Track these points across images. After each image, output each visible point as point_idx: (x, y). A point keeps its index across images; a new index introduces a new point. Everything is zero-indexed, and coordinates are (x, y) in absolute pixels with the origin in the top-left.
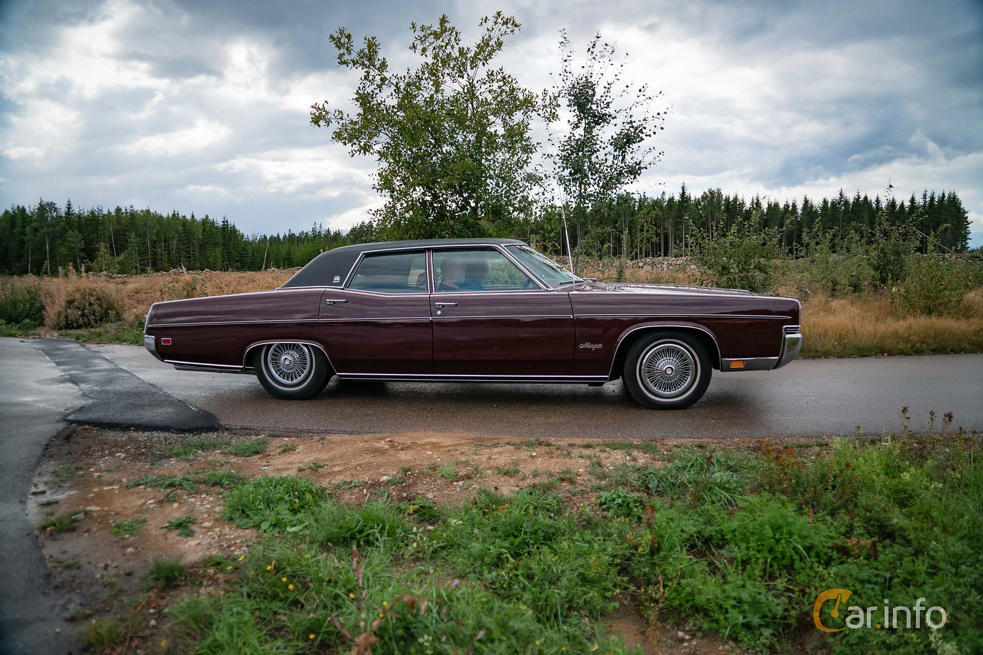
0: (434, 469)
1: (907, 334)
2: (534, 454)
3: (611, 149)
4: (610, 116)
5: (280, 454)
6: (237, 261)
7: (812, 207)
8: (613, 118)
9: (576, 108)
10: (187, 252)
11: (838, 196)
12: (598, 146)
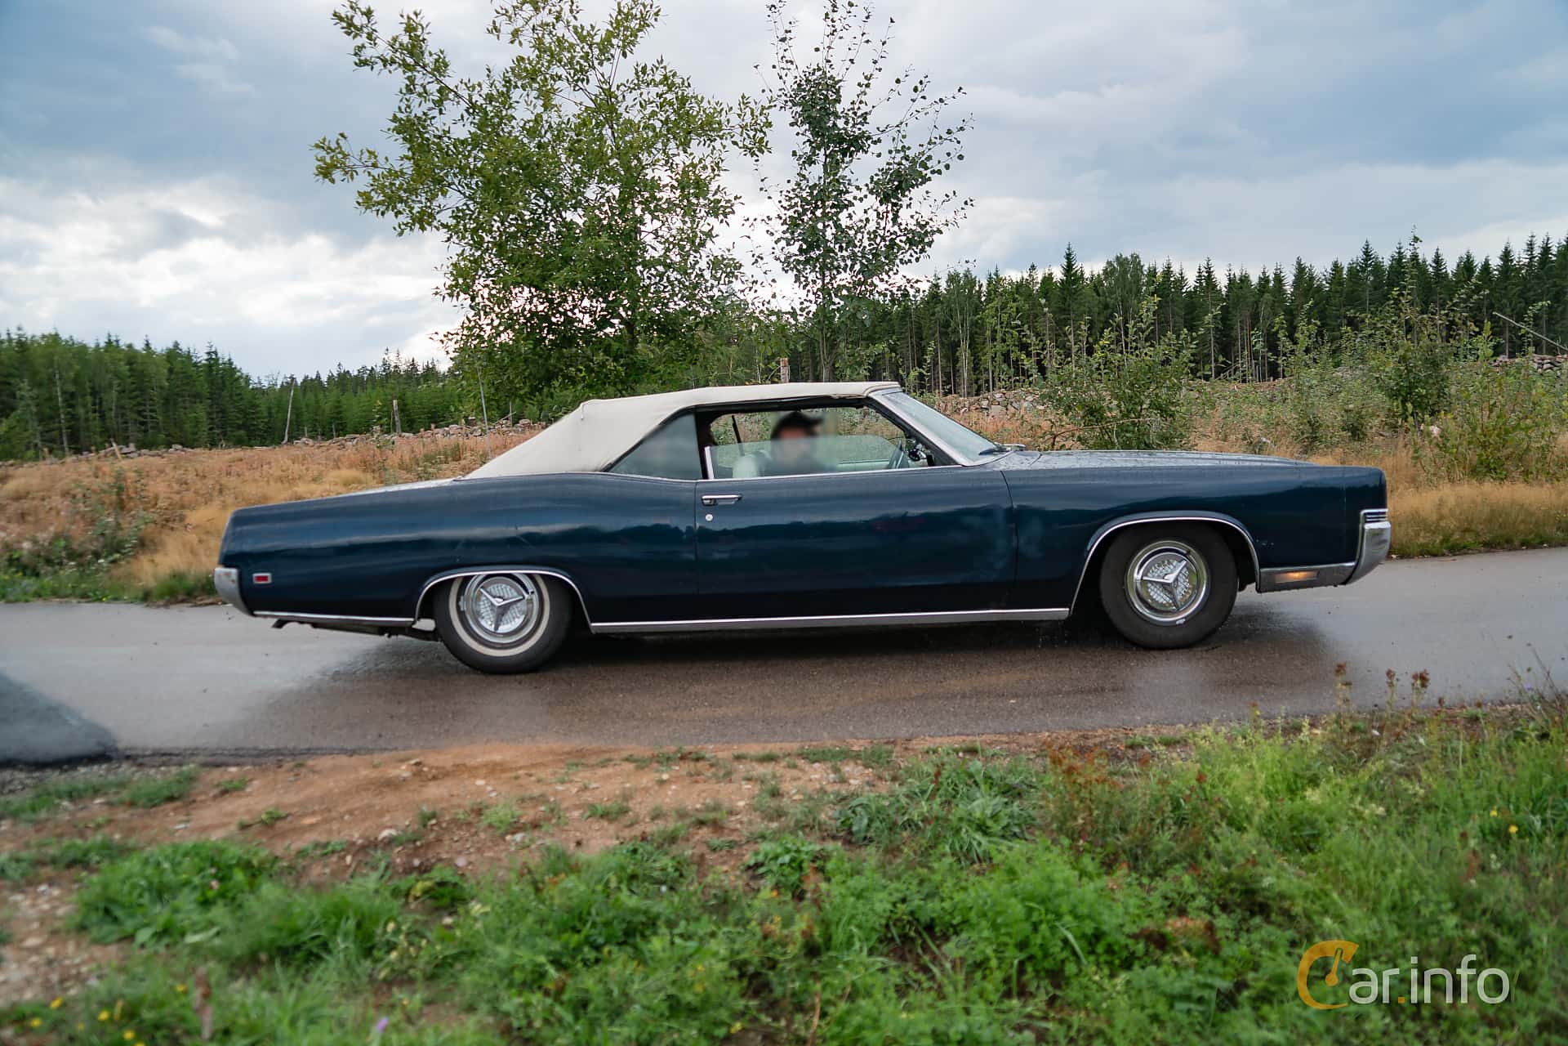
0: (478, 812)
1: (1434, 517)
2: (665, 777)
3: (872, 201)
4: (869, 138)
5: (215, 797)
6: (239, 427)
7: (1312, 278)
8: (875, 143)
9: (807, 126)
10: (139, 413)
11: (1359, 255)
12: (849, 197)
